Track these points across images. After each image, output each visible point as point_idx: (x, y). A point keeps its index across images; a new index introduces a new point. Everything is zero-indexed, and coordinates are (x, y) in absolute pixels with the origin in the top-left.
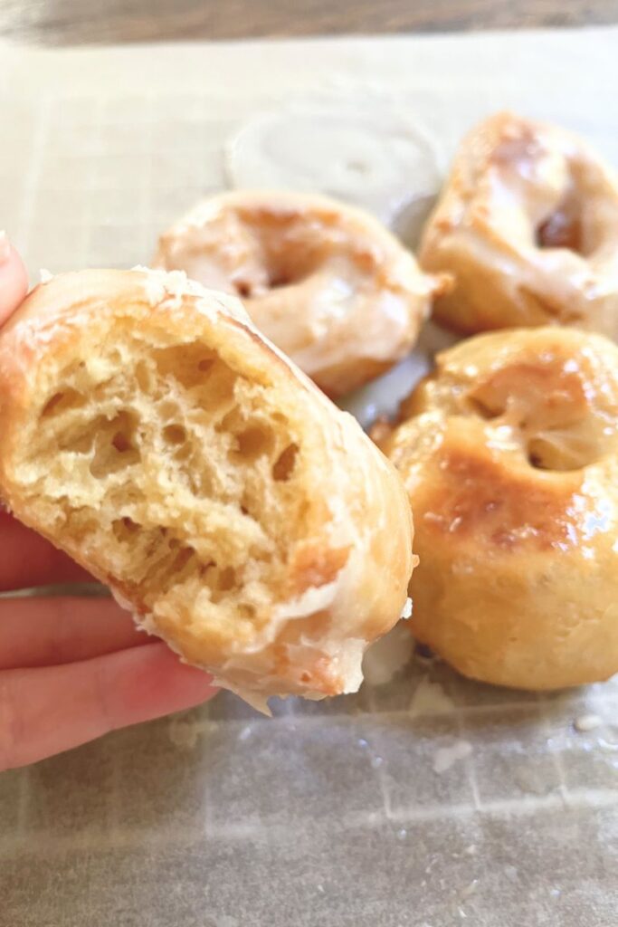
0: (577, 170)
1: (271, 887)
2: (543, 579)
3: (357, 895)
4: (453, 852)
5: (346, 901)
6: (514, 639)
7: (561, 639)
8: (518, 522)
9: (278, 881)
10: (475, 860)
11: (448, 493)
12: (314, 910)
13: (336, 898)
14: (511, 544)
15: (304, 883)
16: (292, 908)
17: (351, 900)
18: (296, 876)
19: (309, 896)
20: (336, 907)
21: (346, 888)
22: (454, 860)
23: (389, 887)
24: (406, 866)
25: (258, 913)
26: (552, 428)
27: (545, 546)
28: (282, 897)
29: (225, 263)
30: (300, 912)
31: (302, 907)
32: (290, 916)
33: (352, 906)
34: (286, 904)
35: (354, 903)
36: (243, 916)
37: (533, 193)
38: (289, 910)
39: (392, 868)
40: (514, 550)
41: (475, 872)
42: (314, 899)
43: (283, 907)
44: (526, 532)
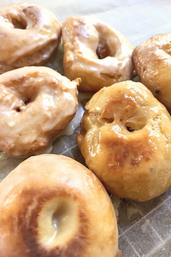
0: (99, 29)
2: (151, 169)
4: (159, 253)
8: (136, 155)
10: (166, 251)
11: (111, 155)
14: (137, 164)
22: (160, 255)
27: (148, 159)
29: (8, 103)
37: (90, 41)
40: (139, 165)
41: (168, 255)
44: (140, 158)
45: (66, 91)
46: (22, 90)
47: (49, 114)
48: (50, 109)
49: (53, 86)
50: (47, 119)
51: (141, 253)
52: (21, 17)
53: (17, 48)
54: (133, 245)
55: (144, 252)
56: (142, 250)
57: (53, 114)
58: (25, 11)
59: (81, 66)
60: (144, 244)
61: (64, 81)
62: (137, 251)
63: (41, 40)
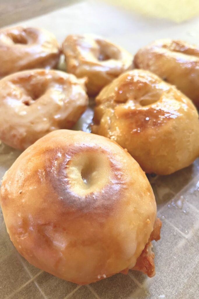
1: (165, 277)
3: (190, 259)
5: (189, 263)
6: (177, 151)
7: (188, 143)
8: (157, 118)
9: (165, 273)
12: (183, 273)
13: (185, 265)
14: (160, 124)
15: (173, 268)
16: (176, 278)
17: (190, 262)
18: (169, 267)
19: (178, 270)
20: (188, 267)
21: (186, 260)
23: (196, 250)
24: (195, 240)
25: (168, 287)
26: (143, 95)
27: (169, 119)
28: (170, 277)
29: (16, 97)
30: (179, 277)
31: (178, 275)
32: (177, 280)
33: (192, 263)
34: (173, 278)
35: (191, 262)
36: (164, 292)
38: (176, 279)
39: (192, 243)
40: (162, 124)
42: (180, 270)
43: (173, 280)
44: (161, 118)
45: (75, 84)
46: (29, 88)
47: (61, 103)
48: (61, 100)
49: (61, 81)
50: (58, 109)
51: (182, 229)
52: (21, 36)
53: (20, 58)
54: (171, 222)
55: (185, 227)
56: (182, 225)
57: (65, 104)
58: (25, 31)
59: (87, 68)
60: (184, 219)
61: (72, 78)
62: (178, 228)
63: (43, 52)
